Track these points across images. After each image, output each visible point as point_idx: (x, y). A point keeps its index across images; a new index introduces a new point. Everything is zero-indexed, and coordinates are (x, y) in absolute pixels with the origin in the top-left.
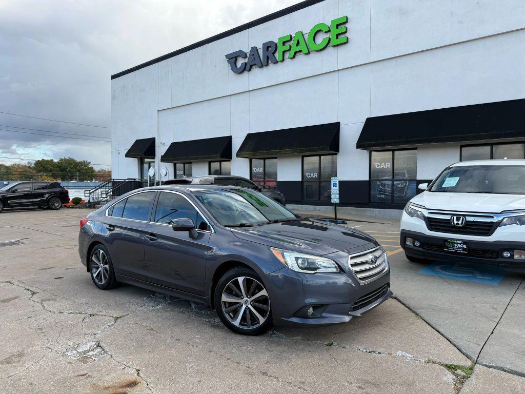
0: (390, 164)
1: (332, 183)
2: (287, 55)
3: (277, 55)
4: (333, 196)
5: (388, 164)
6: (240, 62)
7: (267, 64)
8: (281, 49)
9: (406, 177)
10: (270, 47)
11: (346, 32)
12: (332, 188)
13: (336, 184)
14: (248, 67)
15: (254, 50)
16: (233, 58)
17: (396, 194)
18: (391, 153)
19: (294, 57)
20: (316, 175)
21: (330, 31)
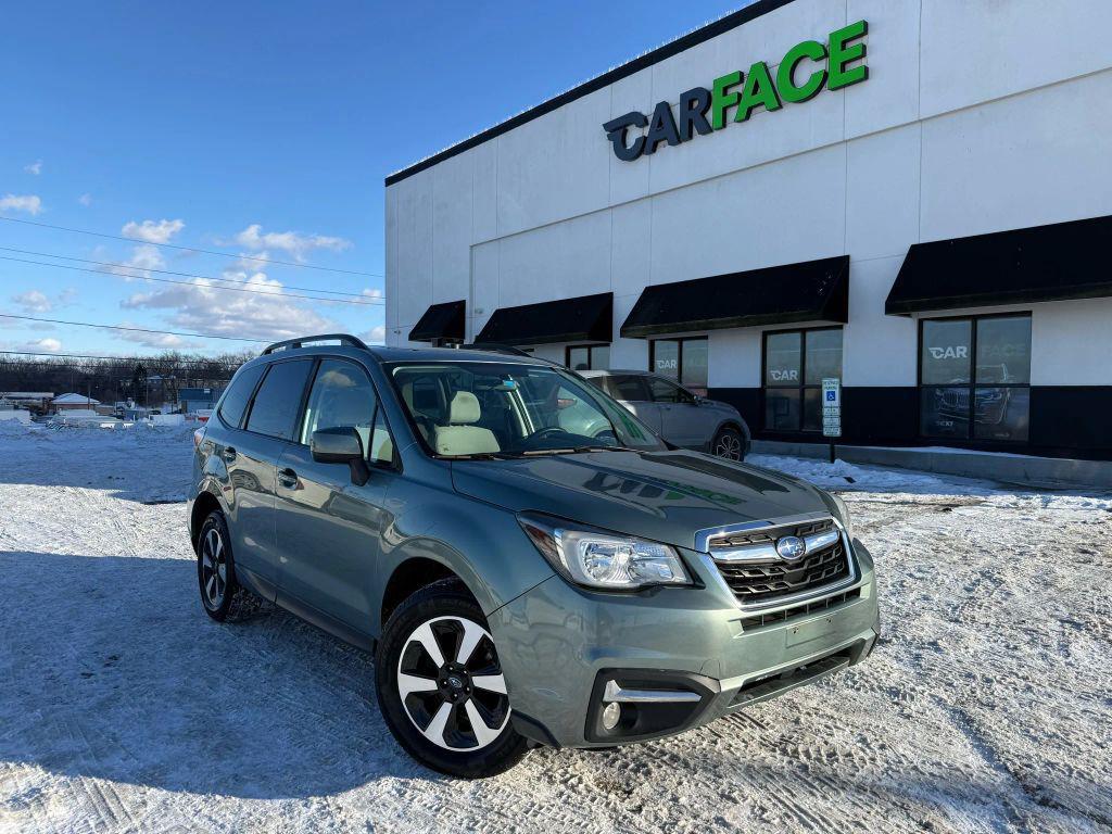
0: (965, 349)
1: (825, 392)
2: (732, 114)
3: (710, 115)
4: (826, 421)
5: (962, 350)
6: (634, 134)
7: (690, 137)
8: (719, 101)
9: (1006, 379)
10: (694, 100)
11: (864, 55)
12: (826, 403)
13: (833, 393)
14: (649, 144)
15: (664, 108)
16: (617, 129)
17: (980, 418)
18: (968, 323)
19: (748, 117)
20: (793, 375)
21: (826, 55)
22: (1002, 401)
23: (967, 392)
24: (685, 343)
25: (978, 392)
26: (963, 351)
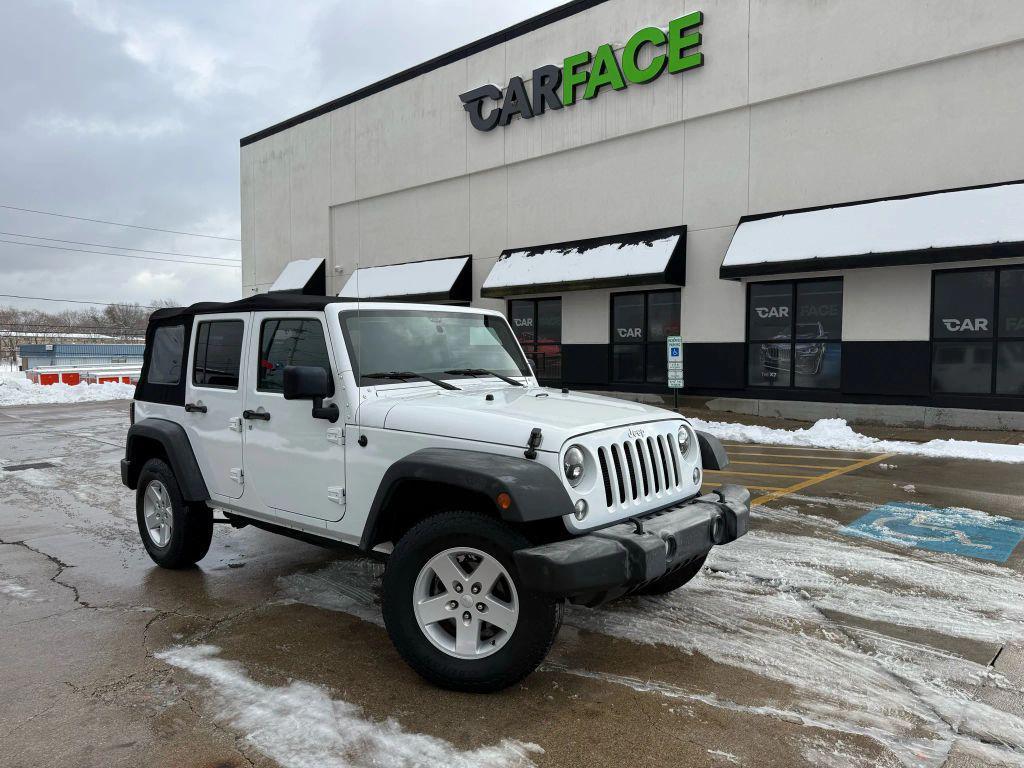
0: (788, 310)
1: (670, 349)
2: (581, 93)
3: (560, 93)
4: (671, 374)
6: (489, 108)
7: (543, 111)
8: (569, 80)
9: (821, 335)
10: (547, 76)
11: (700, 43)
12: (670, 358)
13: (677, 350)
14: (504, 117)
15: (517, 83)
16: (474, 101)
17: (800, 369)
18: (790, 287)
19: (596, 95)
20: (638, 332)
21: (666, 42)
22: (818, 354)
23: (788, 347)
24: (540, 303)
25: (798, 347)
26: (784, 311)
